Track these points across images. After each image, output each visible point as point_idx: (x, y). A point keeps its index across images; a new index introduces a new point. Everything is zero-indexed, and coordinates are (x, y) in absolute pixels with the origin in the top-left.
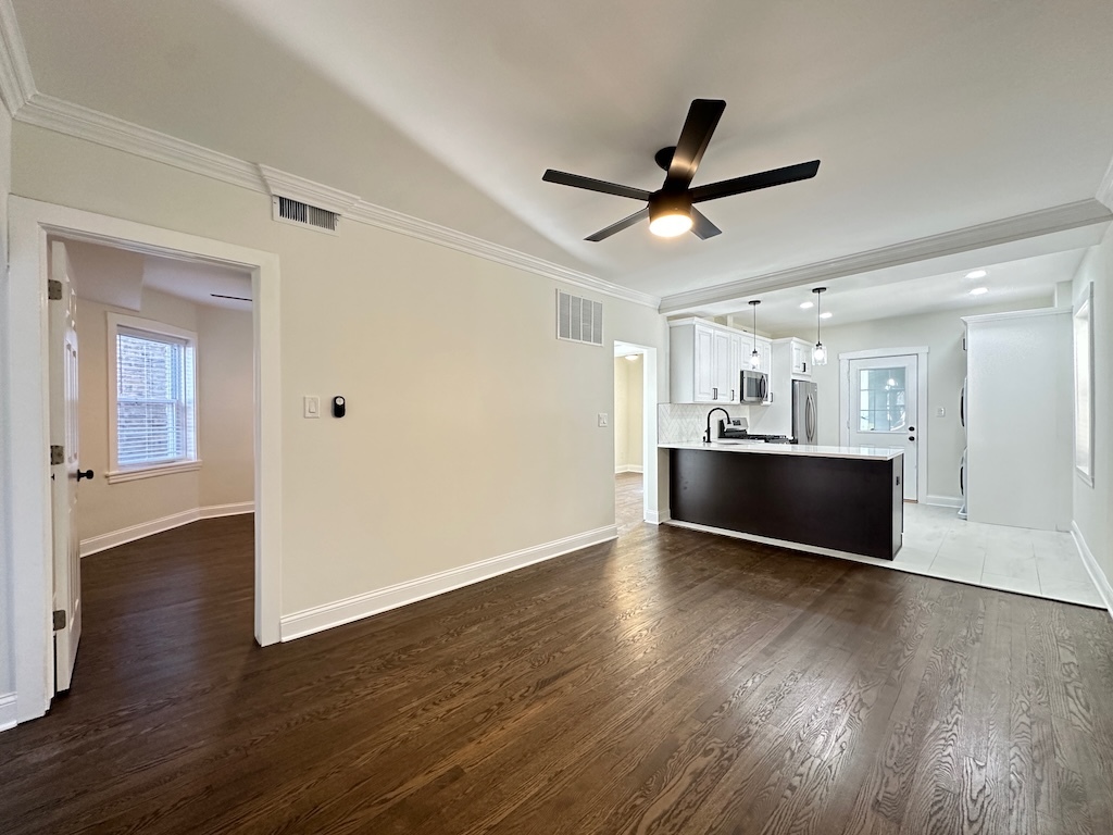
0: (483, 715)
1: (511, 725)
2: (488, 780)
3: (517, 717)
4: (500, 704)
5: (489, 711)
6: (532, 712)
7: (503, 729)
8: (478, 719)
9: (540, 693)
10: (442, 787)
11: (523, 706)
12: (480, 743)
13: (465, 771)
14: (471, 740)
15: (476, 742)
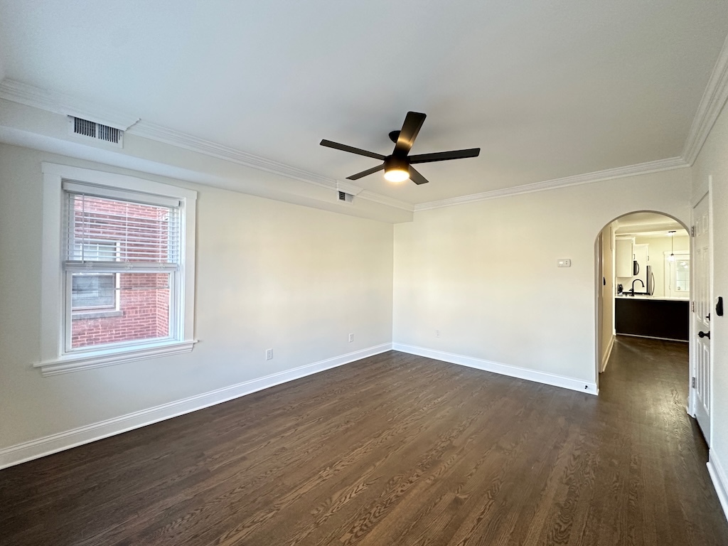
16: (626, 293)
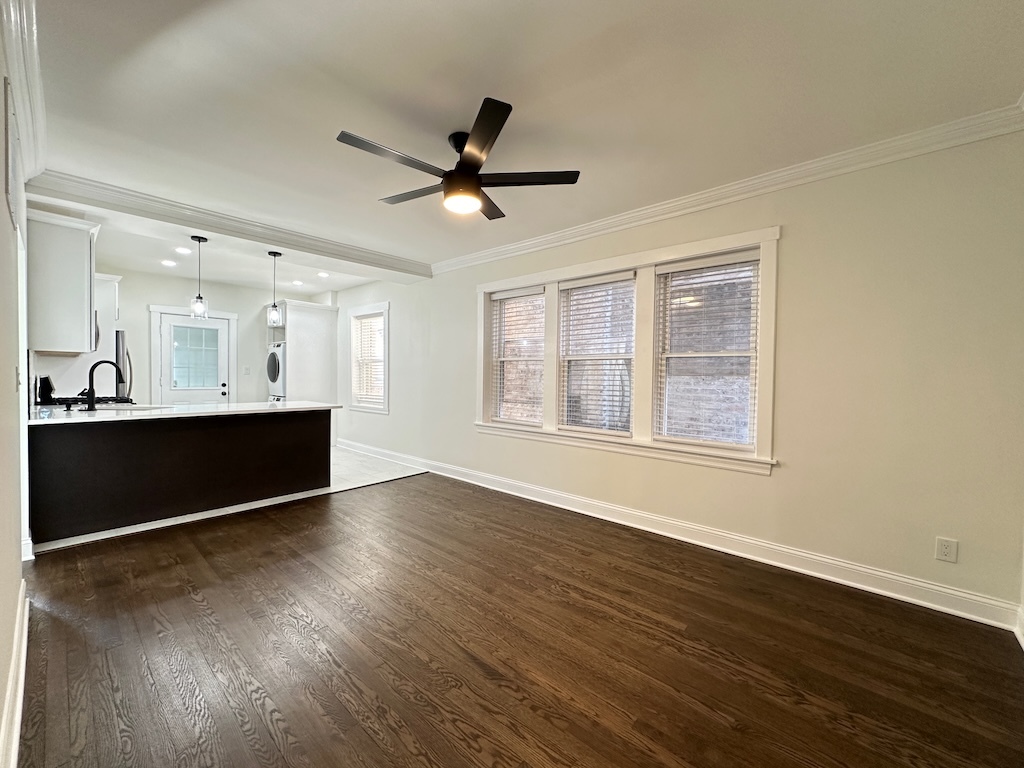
0: (556, 721)
1: (565, 694)
2: (638, 700)
3: (552, 691)
4: (534, 708)
5: (547, 717)
6: (542, 679)
7: (572, 699)
8: (563, 724)
9: (511, 675)
10: (661, 733)
11: (535, 687)
12: (597, 715)
13: (635, 719)
14: (595, 724)
15: (597, 719)
16: (68, 403)
